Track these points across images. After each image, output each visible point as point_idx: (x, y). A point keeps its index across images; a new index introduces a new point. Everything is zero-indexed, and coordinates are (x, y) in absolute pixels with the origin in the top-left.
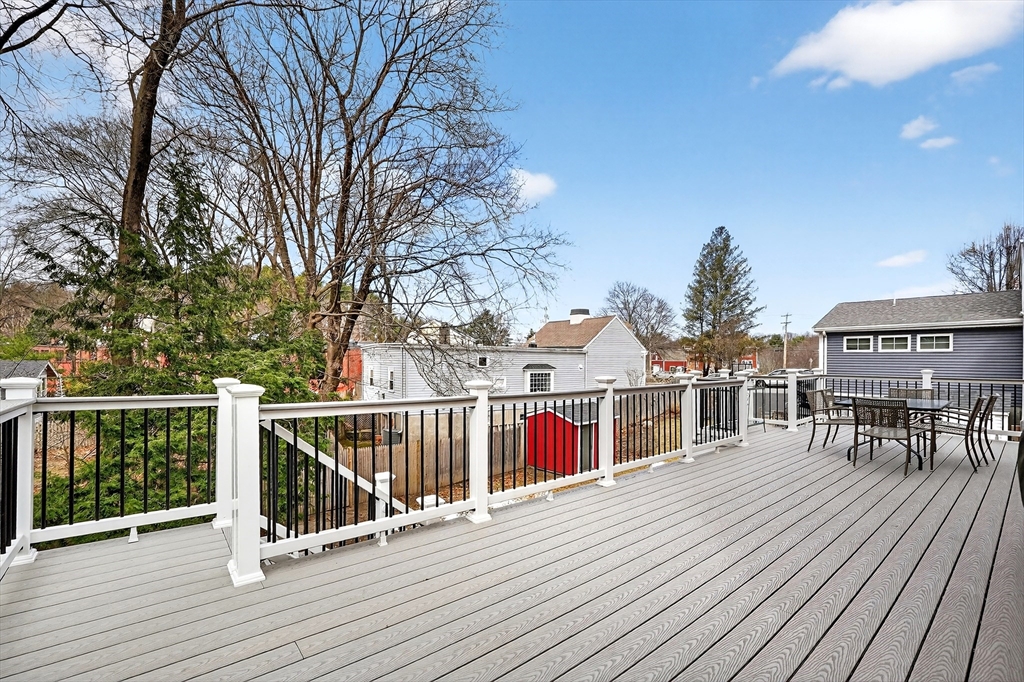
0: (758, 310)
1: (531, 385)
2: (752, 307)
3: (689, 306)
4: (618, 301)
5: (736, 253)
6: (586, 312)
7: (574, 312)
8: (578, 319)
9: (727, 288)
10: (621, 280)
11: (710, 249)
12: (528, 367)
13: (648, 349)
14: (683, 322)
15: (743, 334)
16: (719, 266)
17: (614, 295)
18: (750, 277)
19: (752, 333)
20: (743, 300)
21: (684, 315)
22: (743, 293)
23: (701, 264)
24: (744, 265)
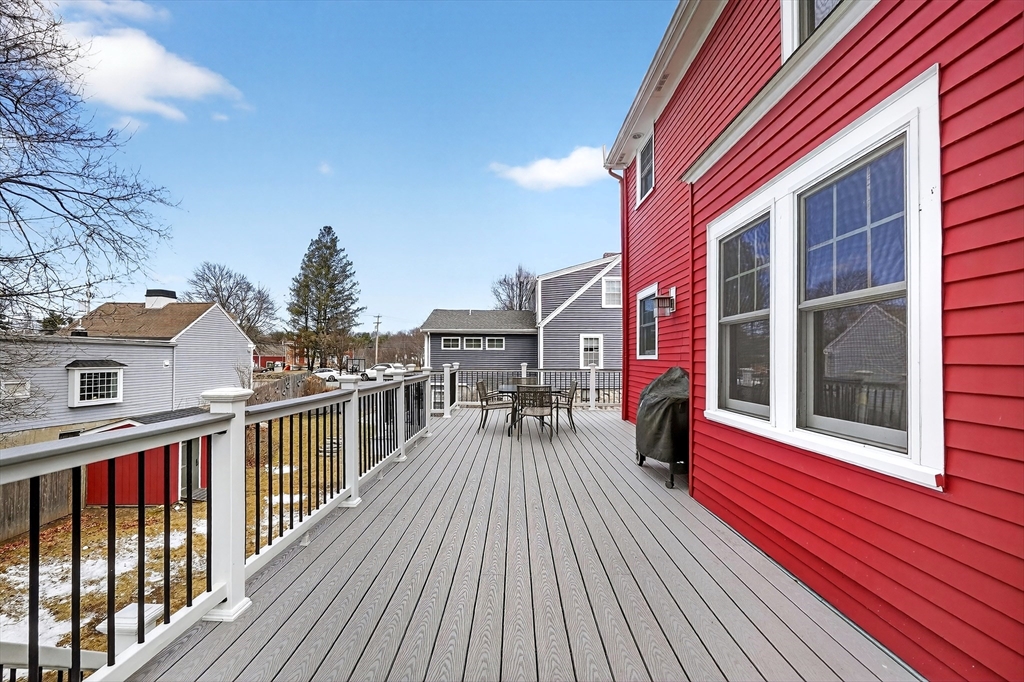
0: (358, 310)
1: (82, 390)
2: (354, 307)
3: (294, 300)
4: (209, 287)
5: (342, 255)
6: (172, 295)
7: (150, 293)
8: (161, 302)
9: (332, 286)
10: (212, 262)
11: (318, 245)
12: (76, 364)
13: (255, 343)
14: (288, 316)
15: (344, 331)
16: (325, 263)
17: (202, 278)
18: (354, 279)
19: (355, 330)
20: (347, 300)
21: (288, 309)
22: (347, 293)
23: (310, 260)
24: (349, 267)
